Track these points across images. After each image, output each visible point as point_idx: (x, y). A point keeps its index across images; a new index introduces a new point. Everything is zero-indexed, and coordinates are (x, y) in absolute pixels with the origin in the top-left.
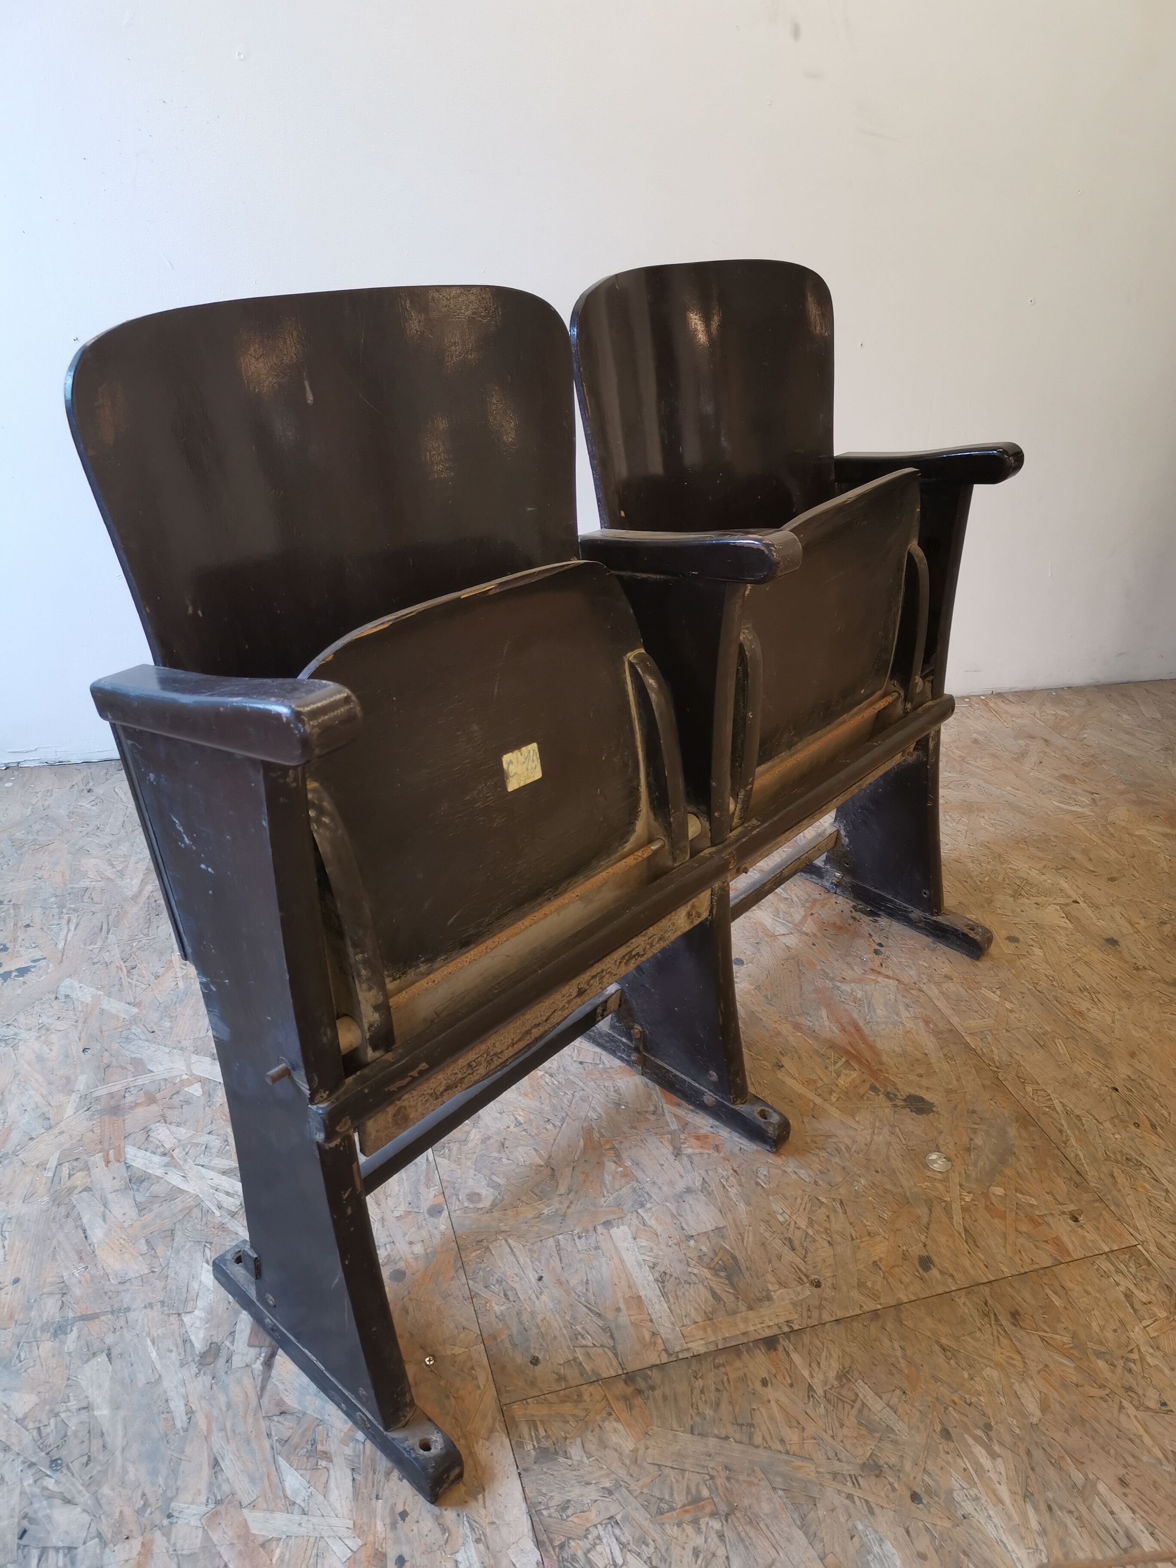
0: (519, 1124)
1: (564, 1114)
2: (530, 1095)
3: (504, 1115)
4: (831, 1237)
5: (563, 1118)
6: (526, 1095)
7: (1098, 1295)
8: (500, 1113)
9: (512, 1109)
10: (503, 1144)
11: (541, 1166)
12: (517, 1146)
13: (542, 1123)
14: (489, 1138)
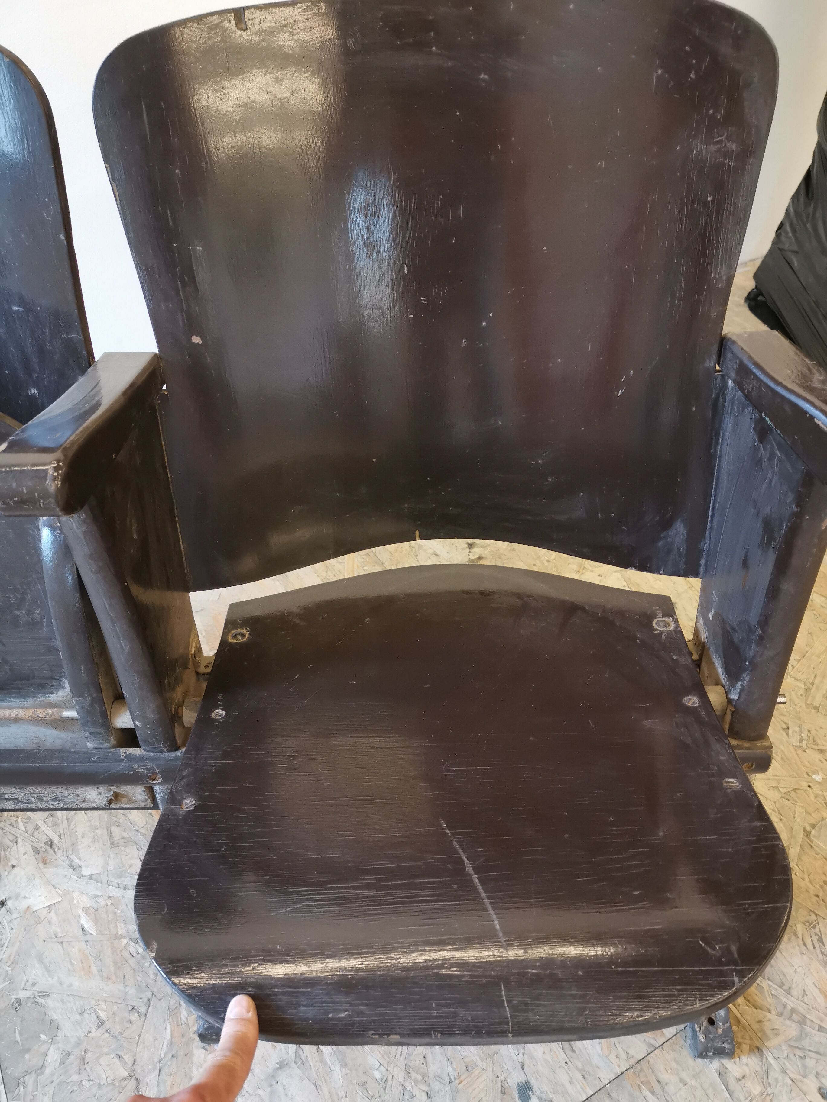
0: (101, 1023)
1: (149, 994)
2: (114, 978)
3: (86, 1015)
4: (429, 1085)
5: (149, 1000)
6: (109, 978)
7: (693, 1082)
8: (81, 1014)
9: (93, 1002)
10: (84, 1059)
11: (125, 1079)
12: (99, 1058)
13: (126, 1014)
14: (69, 1054)
